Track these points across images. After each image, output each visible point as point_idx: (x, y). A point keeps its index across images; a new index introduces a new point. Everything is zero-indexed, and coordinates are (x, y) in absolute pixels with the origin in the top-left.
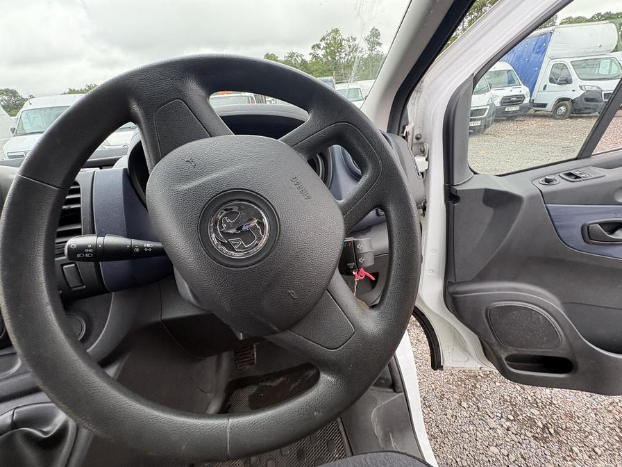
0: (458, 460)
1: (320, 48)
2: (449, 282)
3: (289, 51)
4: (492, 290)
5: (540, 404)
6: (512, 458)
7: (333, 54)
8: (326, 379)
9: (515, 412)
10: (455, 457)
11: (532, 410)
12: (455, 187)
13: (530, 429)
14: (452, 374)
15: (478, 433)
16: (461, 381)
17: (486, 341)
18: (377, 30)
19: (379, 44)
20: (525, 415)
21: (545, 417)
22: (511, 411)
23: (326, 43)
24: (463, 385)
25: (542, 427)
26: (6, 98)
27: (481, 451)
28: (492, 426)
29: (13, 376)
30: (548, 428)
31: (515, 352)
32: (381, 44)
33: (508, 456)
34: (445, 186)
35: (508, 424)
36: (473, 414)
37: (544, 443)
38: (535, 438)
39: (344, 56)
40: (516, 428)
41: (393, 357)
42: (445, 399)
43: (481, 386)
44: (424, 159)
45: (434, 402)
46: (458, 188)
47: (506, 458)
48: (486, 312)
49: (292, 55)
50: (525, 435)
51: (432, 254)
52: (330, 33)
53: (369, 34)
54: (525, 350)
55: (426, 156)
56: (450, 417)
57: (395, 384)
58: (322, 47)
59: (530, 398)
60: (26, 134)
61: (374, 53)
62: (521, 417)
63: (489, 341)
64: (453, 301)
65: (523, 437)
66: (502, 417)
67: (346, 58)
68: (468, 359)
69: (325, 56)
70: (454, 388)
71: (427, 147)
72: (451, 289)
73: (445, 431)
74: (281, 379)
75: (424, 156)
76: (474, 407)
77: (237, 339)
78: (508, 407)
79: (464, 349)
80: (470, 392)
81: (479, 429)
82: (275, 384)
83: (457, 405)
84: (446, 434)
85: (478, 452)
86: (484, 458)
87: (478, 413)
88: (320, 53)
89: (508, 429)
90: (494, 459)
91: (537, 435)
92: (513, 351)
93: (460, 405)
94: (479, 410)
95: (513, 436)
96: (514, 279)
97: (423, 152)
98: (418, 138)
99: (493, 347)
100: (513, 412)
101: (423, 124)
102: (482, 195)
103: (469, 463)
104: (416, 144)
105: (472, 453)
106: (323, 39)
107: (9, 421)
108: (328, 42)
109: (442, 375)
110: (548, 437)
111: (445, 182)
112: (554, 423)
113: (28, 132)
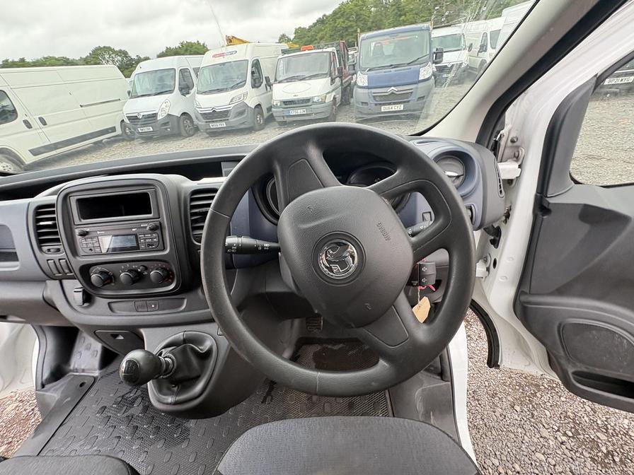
0: (498, 453)
2: (523, 291)
4: (572, 306)
5: (611, 431)
6: (559, 469)
8: (382, 364)
9: (577, 430)
10: (495, 450)
11: (599, 434)
12: (548, 199)
13: (589, 450)
14: (510, 377)
15: (526, 437)
16: (520, 386)
17: (552, 353)
20: (588, 436)
21: (614, 444)
22: (571, 428)
24: (521, 390)
25: (605, 451)
26: (120, 58)
27: (525, 453)
28: (544, 435)
29: (182, 312)
30: (613, 456)
31: (585, 370)
33: (555, 466)
34: (536, 196)
35: (564, 438)
36: (525, 419)
37: (602, 467)
38: (593, 459)
40: (573, 444)
41: (445, 350)
42: (497, 398)
43: (542, 396)
44: (516, 165)
45: (485, 399)
46: (551, 201)
47: (552, 467)
48: (559, 327)
50: (582, 454)
51: (508, 261)
54: (597, 369)
55: (519, 163)
56: (498, 415)
57: (443, 373)
59: (599, 422)
60: (138, 97)
62: (582, 437)
63: (557, 353)
64: (522, 309)
65: (578, 455)
66: (558, 430)
68: (530, 364)
70: (510, 390)
71: (522, 152)
72: (523, 298)
73: (489, 425)
74: (341, 345)
75: (517, 161)
76: (528, 413)
77: (313, 312)
78: (568, 423)
79: (527, 354)
80: (527, 398)
81: (528, 434)
82: (336, 347)
83: (509, 406)
84: (490, 429)
85: (521, 453)
86: (526, 459)
87: (532, 420)
89: (562, 443)
90: (538, 464)
91: (596, 458)
92: (583, 368)
93: (513, 407)
94: (533, 417)
95: (566, 452)
96: (599, 298)
97: (516, 158)
98: (513, 141)
99: (560, 360)
100: (573, 430)
101: (523, 126)
102: (579, 211)
103: (509, 459)
104: (511, 147)
105: (514, 452)
107: (182, 338)
109: (499, 376)
110: (610, 464)
111: (537, 192)
112: (623, 454)
113: (139, 94)
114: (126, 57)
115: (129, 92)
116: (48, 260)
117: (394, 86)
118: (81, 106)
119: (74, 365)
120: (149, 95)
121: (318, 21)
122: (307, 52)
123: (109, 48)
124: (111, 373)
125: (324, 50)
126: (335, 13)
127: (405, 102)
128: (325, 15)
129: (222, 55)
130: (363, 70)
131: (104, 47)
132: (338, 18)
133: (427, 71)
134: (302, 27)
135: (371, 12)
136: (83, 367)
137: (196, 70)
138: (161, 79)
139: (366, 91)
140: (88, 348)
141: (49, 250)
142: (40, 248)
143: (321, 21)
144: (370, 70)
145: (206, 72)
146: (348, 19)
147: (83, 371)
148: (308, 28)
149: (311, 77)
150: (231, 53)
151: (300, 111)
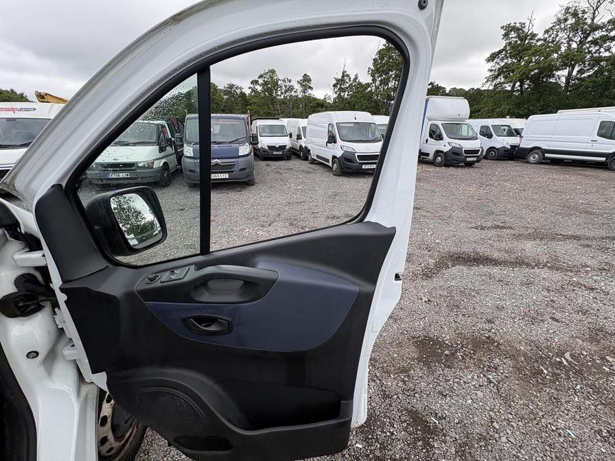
1: (258, 84)
18: (308, 76)
19: (311, 88)
39: (280, 93)
49: (231, 86)
52: (268, 73)
53: (302, 79)
61: (307, 95)
69: (263, 92)
88: (259, 88)
106: (261, 76)
108: (266, 80)
117: (218, 159)
127: (229, 172)
129: (12, 110)
130: (189, 143)
133: (245, 149)
139: (192, 161)
144: (195, 144)
149: (135, 144)
150: (27, 110)
151: (122, 175)
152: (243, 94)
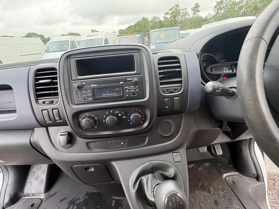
1: (168, 14)
3: (154, 16)
7: (174, 17)
18: (198, 4)
19: (198, 11)
23: (172, 12)
29: (145, 146)
32: (200, 11)
36: (276, 198)
39: (180, 17)
49: (155, 18)
52: (174, 7)
53: (194, 6)
57: (258, 177)
58: (169, 14)
61: (196, 15)
67: (181, 18)
69: (170, 18)
76: (276, 195)
80: (272, 187)
88: (168, 16)
106: (171, 9)
107: (151, 166)
108: (173, 11)
113: (50, 51)
114: (43, 38)
115: (46, 50)
116: (42, 110)
118: (21, 55)
119: (27, 191)
120: (56, 51)
121: (128, 27)
122: (128, 36)
123: (35, 33)
124: (53, 195)
125: (136, 36)
126: (135, 24)
128: (131, 25)
129: (91, 36)
130: (153, 44)
131: (33, 33)
132: (137, 26)
134: (122, 29)
135: (150, 25)
136: (33, 192)
137: (79, 42)
138: (61, 45)
140: (37, 179)
141: (44, 102)
142: (37, 101)
143: (130, 28)
144: (156, 44)
145: (83, 43)
146: (141, 27)
147: (33, 195)
148: (124, 29)
150: (95, 35)
152: (160, 21)
